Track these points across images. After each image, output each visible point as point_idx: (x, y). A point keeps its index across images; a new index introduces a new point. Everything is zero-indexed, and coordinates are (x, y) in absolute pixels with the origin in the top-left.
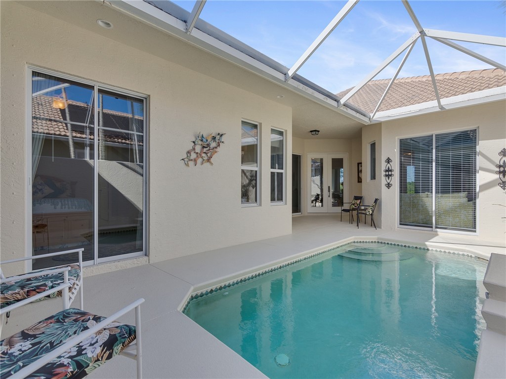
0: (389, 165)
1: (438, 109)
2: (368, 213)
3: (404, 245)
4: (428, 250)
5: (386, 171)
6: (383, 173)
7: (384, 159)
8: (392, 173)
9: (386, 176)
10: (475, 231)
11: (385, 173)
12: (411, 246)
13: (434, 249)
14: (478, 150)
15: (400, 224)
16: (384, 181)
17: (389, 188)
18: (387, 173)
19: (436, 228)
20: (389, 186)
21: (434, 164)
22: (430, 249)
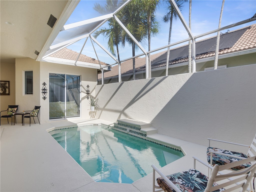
0: (44, 86)
1: (74, 65)
2: (35, 116)
3: (68, 128)
4: (78, 127)
5: (43, 90)
6: (41, 91)
7: (41, 83)
8: (47, 91)
9: (43, 92)
10: (80, 116)
11: (42, 91)
12: (71, 127)
13: (80, 126)
14: (80, 84)
15: (50, 119)
16: (42, 95)
17: (45, 100)
18: (44, 91)
19: (67, 117)
20: (45, 98)
21: (66, 88)
22: (78, 126)
